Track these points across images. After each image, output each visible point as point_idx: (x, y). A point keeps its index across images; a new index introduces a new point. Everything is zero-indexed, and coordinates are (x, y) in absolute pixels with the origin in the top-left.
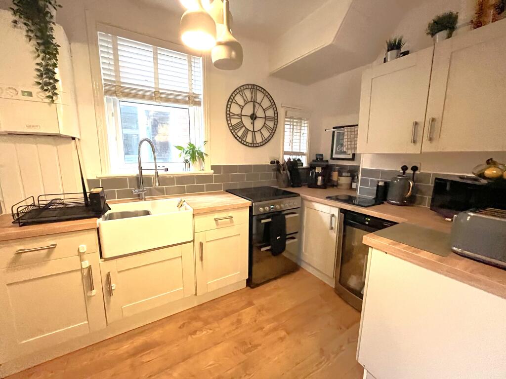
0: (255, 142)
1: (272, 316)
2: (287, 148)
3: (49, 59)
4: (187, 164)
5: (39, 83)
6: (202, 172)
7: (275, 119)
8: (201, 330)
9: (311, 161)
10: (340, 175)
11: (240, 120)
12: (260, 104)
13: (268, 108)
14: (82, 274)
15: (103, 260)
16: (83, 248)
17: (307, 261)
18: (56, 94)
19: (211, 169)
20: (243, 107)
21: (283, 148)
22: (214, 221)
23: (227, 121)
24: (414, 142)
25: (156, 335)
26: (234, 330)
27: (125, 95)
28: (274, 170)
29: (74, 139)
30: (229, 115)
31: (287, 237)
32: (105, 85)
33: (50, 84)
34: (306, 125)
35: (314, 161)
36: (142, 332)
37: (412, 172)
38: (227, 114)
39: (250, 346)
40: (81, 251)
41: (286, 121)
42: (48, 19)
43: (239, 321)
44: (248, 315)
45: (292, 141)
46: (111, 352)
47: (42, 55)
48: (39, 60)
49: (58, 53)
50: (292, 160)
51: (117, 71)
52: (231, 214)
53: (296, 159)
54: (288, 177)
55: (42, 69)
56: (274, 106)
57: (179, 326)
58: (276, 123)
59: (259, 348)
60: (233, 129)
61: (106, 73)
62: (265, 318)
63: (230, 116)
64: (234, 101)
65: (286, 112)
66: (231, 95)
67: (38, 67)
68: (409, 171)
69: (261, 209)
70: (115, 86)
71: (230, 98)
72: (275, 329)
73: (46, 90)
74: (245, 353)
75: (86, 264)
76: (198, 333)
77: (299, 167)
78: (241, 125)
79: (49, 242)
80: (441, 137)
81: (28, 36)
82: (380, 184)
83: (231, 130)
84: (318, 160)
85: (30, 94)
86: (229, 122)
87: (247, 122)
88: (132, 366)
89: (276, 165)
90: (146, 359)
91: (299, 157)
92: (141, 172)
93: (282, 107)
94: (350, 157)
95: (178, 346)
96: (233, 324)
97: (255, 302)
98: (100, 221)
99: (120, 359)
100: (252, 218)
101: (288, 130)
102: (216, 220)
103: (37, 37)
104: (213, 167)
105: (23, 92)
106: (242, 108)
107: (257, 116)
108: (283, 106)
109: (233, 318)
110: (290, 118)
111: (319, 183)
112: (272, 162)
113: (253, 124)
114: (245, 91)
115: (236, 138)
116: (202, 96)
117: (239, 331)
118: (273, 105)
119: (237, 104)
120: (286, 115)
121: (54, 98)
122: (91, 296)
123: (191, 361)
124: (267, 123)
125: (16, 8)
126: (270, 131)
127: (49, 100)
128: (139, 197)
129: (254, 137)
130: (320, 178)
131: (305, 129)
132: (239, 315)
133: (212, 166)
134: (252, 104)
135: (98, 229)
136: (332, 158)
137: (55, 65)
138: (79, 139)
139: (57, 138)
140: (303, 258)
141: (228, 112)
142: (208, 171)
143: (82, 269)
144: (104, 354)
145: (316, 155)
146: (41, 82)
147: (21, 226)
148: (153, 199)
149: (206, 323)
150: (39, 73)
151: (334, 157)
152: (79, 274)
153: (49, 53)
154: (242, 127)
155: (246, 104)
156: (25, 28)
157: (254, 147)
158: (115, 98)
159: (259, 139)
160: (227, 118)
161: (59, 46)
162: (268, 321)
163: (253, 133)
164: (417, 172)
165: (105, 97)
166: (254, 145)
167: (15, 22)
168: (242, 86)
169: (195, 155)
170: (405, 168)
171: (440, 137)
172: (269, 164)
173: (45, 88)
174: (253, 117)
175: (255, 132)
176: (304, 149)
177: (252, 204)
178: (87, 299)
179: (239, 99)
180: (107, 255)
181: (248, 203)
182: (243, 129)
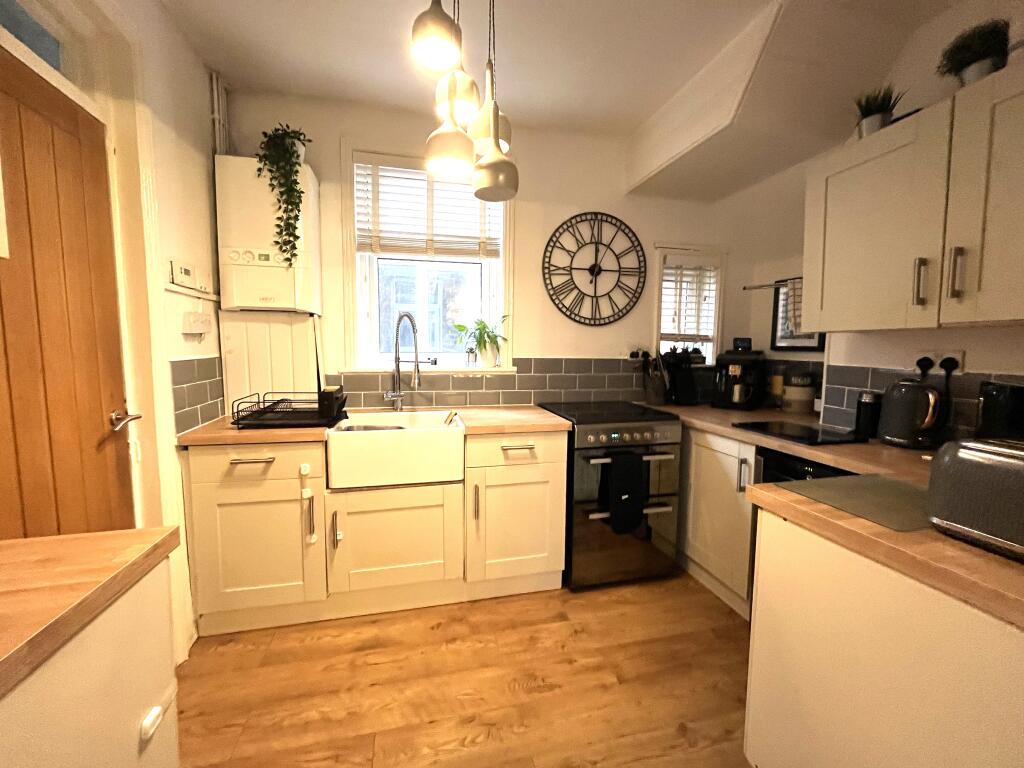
0: (598, 317)
1: (597, 646)
2: (668, 327)
3: (292, 210)
4: (471, 355)
5: (277, 243)
6: (497, 369)
7: (642, 271)
8: (463, 639)
9: (724, 352)
10: (787, 382)
11: (568, 277)
12: (608, 247)
13: (626, 253)
14: (302, 508)
15: (329, 491)
16: (306, 469)
17: (697, 560)
18: (295, 255)
19: (514, 365)
20: (575, 253)
21: (659, 327)
22: (501, 452)
23: (545, 280)
24: (921, 302)
25: (394, 631)
26: (519, 652)
27: (384, 248)
28: (636, 369)
29: (312, 315)
30: (547, 269)
31: (652, 500)
32: (360, 236)
33: (290, 242)
34: (713, 280)
35: (728, 352)
36: (374, 622)
37: (943, 372)
38: (544, 268)
39: (542, 684)
40: (303, 473)
41: (664, 274)
42: (294, 160)
43: (533, 640)
44: (552, 634)
45: (678, 314)
46: (327, 638)
47: (284, 206)
48: (280, 214)
49: (301, 201)
50: (679, 351)
51: (376, 215)
52: (530, 441)
53: (690, 350)
54: (665, 385)
55: (282, 224)
56: (639, 248)
57: (431, 625)
58: (642, 280)
59: (557, 691)
60: (555, 294)
61: (362, 220)
62: (581, 645)
63: (550, 271)
64: (558, 244)
65: (665, 258)
66: (554, 235)
67: (278, 222)
68: (937, 371)
69: (591, 438)
70: (370, 237)
71: (551, 240)
72: (598, 668)
73: (284, 251)
74: (530, 691)
75: (307, 493)
76: (458, 642)
77: (693, 366)
78: (571, 285)
79: (266, 453)
80: (983, 287)
81: (271, 185)
82: (866, 399)
83: (551, 296)
84: (738, 350)
85: (267, 258)
86: (548, 282)
87: (582, 280)
88: (353, 666)
89: (643, 361)
90: (371, 659)
91: (698, 345)
92: (398, 366)
93: (656, 248)
94: (814, 343)
95: (422, 653)
96: (520, 642)
97: (570, 616)
98: (329, 433)
99: (337, 651)
100: (573, 454)
101: (672, 292)
102: (505, 450)
103: (281, 185)
104: (516, 362)
105: (260, 255)
106: (573, 256)
107: (603, 268)
108: (657, 245)
109: (525, 633)
110: (677, 268)
111: (736, 398)
112: (634, 355)
113: (594, 282)
114: (579, 225)
115: (560, 309)
116: (501, 242)
117: (528, 656)
118: (637, 246)
119: (563, 249)
120: (665, 262)
121: (293, 260)
122: (311, 544)
123: (437, 680)
124: (623, 279)
125: (262, 153)
126: (630, 296)
127: (287, 264)
128: (393, 406)
129: (596, 307)
130: (737, 388)
131: (711, 290)
132: (536, 632)
133: (514, 360)
134: (592, 248)
135: (326, 442)
136: (774, 347)
137: (296, 218)
138: (319, 316)
139: (292, 314)
140: (690, 553)
141: (547, 265)
142: (509, 368)
143: (302, 499)
144: (319, 638)
145: (736, 340)
146: (280, 241)
147: (239, 429)
148: (413, 410)
149: (475, 629)
150: (278, 230)
151: (779, 344)
152: (296, 507)
153: (291, 203)
154: (572, 290)
155: (579, 248)
156: (269, 175)
157: (595, 325)
158: (370, 254)
159: (606, 310)
160: (544, 274)
161: (303, 192)
162: (586, 653)
163: (595, 299)
164: (957, 373)
165: (358, 255)
166: (595, 322)
167: (260, 170)
168: (572, 218)
169: (485, 339)
170: (925, 364)
171: (979, 289)
172: (627, 357)
173: (284, 248)
174: (595, 271)
175: (597, 298)
176: (709, 328)
177: (573, 427)
178: (306, 546)
179: (568, 241)
180: (334, 484)
181: (567, 424)
182: (575, 292)
